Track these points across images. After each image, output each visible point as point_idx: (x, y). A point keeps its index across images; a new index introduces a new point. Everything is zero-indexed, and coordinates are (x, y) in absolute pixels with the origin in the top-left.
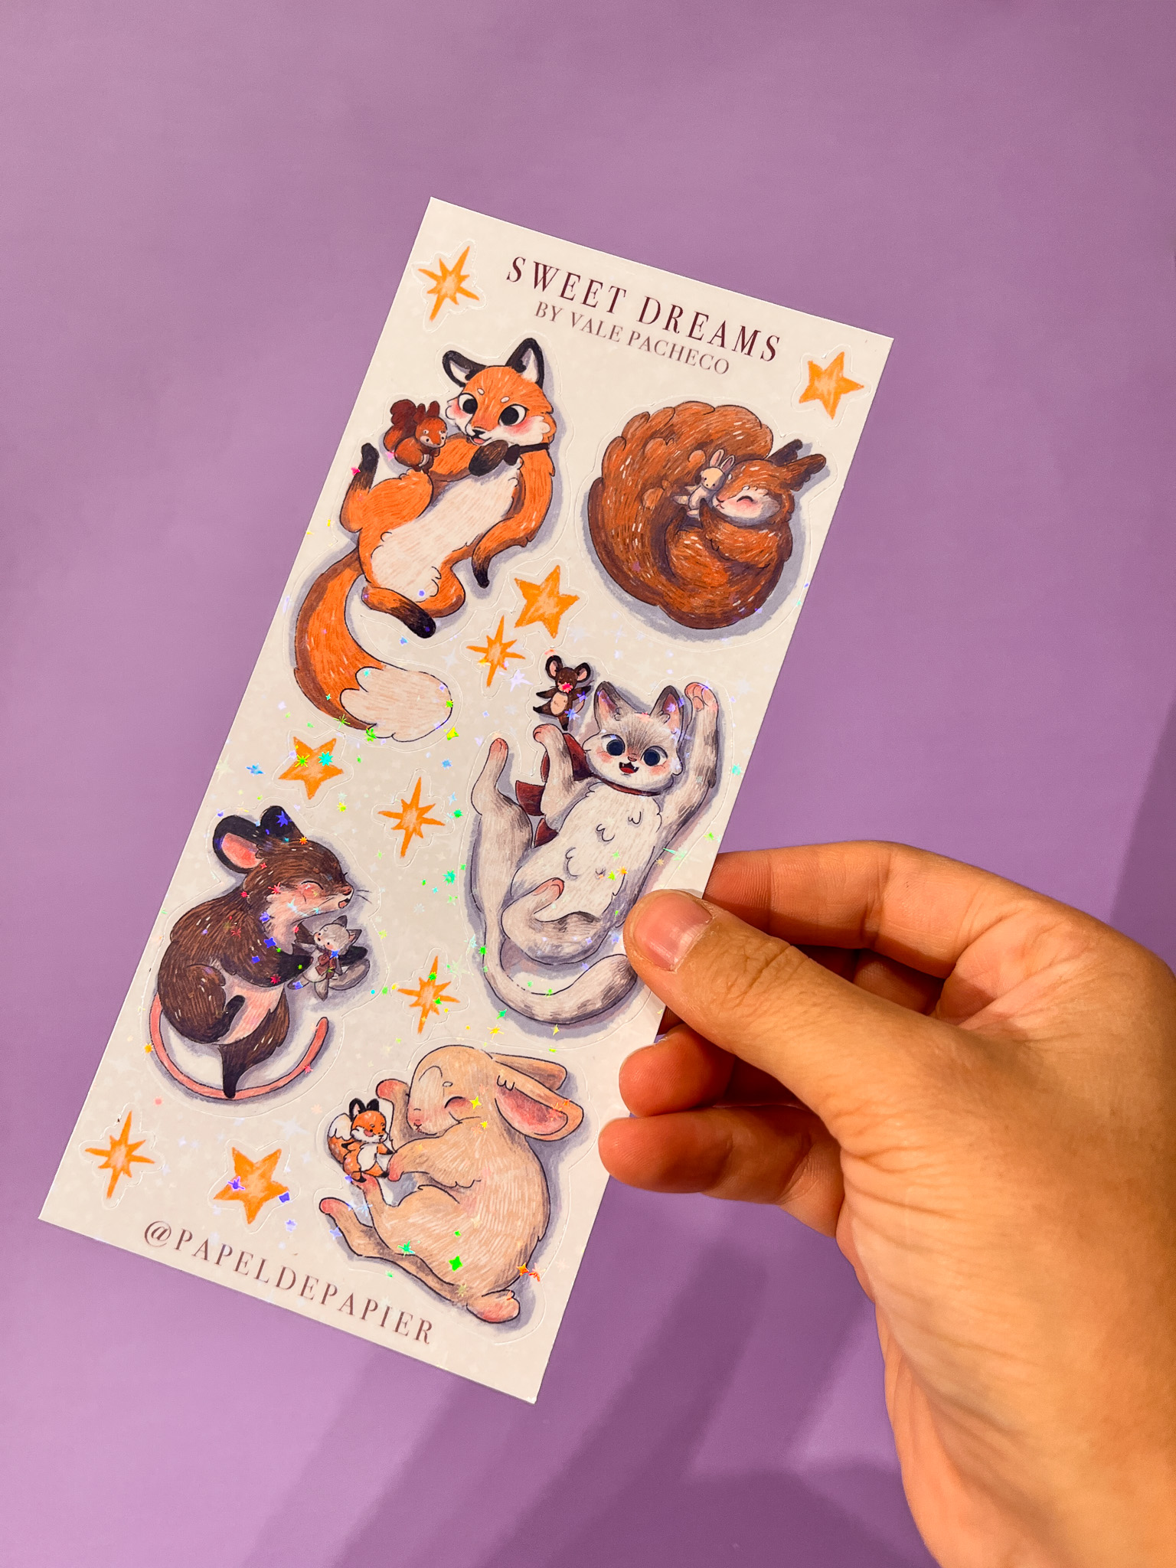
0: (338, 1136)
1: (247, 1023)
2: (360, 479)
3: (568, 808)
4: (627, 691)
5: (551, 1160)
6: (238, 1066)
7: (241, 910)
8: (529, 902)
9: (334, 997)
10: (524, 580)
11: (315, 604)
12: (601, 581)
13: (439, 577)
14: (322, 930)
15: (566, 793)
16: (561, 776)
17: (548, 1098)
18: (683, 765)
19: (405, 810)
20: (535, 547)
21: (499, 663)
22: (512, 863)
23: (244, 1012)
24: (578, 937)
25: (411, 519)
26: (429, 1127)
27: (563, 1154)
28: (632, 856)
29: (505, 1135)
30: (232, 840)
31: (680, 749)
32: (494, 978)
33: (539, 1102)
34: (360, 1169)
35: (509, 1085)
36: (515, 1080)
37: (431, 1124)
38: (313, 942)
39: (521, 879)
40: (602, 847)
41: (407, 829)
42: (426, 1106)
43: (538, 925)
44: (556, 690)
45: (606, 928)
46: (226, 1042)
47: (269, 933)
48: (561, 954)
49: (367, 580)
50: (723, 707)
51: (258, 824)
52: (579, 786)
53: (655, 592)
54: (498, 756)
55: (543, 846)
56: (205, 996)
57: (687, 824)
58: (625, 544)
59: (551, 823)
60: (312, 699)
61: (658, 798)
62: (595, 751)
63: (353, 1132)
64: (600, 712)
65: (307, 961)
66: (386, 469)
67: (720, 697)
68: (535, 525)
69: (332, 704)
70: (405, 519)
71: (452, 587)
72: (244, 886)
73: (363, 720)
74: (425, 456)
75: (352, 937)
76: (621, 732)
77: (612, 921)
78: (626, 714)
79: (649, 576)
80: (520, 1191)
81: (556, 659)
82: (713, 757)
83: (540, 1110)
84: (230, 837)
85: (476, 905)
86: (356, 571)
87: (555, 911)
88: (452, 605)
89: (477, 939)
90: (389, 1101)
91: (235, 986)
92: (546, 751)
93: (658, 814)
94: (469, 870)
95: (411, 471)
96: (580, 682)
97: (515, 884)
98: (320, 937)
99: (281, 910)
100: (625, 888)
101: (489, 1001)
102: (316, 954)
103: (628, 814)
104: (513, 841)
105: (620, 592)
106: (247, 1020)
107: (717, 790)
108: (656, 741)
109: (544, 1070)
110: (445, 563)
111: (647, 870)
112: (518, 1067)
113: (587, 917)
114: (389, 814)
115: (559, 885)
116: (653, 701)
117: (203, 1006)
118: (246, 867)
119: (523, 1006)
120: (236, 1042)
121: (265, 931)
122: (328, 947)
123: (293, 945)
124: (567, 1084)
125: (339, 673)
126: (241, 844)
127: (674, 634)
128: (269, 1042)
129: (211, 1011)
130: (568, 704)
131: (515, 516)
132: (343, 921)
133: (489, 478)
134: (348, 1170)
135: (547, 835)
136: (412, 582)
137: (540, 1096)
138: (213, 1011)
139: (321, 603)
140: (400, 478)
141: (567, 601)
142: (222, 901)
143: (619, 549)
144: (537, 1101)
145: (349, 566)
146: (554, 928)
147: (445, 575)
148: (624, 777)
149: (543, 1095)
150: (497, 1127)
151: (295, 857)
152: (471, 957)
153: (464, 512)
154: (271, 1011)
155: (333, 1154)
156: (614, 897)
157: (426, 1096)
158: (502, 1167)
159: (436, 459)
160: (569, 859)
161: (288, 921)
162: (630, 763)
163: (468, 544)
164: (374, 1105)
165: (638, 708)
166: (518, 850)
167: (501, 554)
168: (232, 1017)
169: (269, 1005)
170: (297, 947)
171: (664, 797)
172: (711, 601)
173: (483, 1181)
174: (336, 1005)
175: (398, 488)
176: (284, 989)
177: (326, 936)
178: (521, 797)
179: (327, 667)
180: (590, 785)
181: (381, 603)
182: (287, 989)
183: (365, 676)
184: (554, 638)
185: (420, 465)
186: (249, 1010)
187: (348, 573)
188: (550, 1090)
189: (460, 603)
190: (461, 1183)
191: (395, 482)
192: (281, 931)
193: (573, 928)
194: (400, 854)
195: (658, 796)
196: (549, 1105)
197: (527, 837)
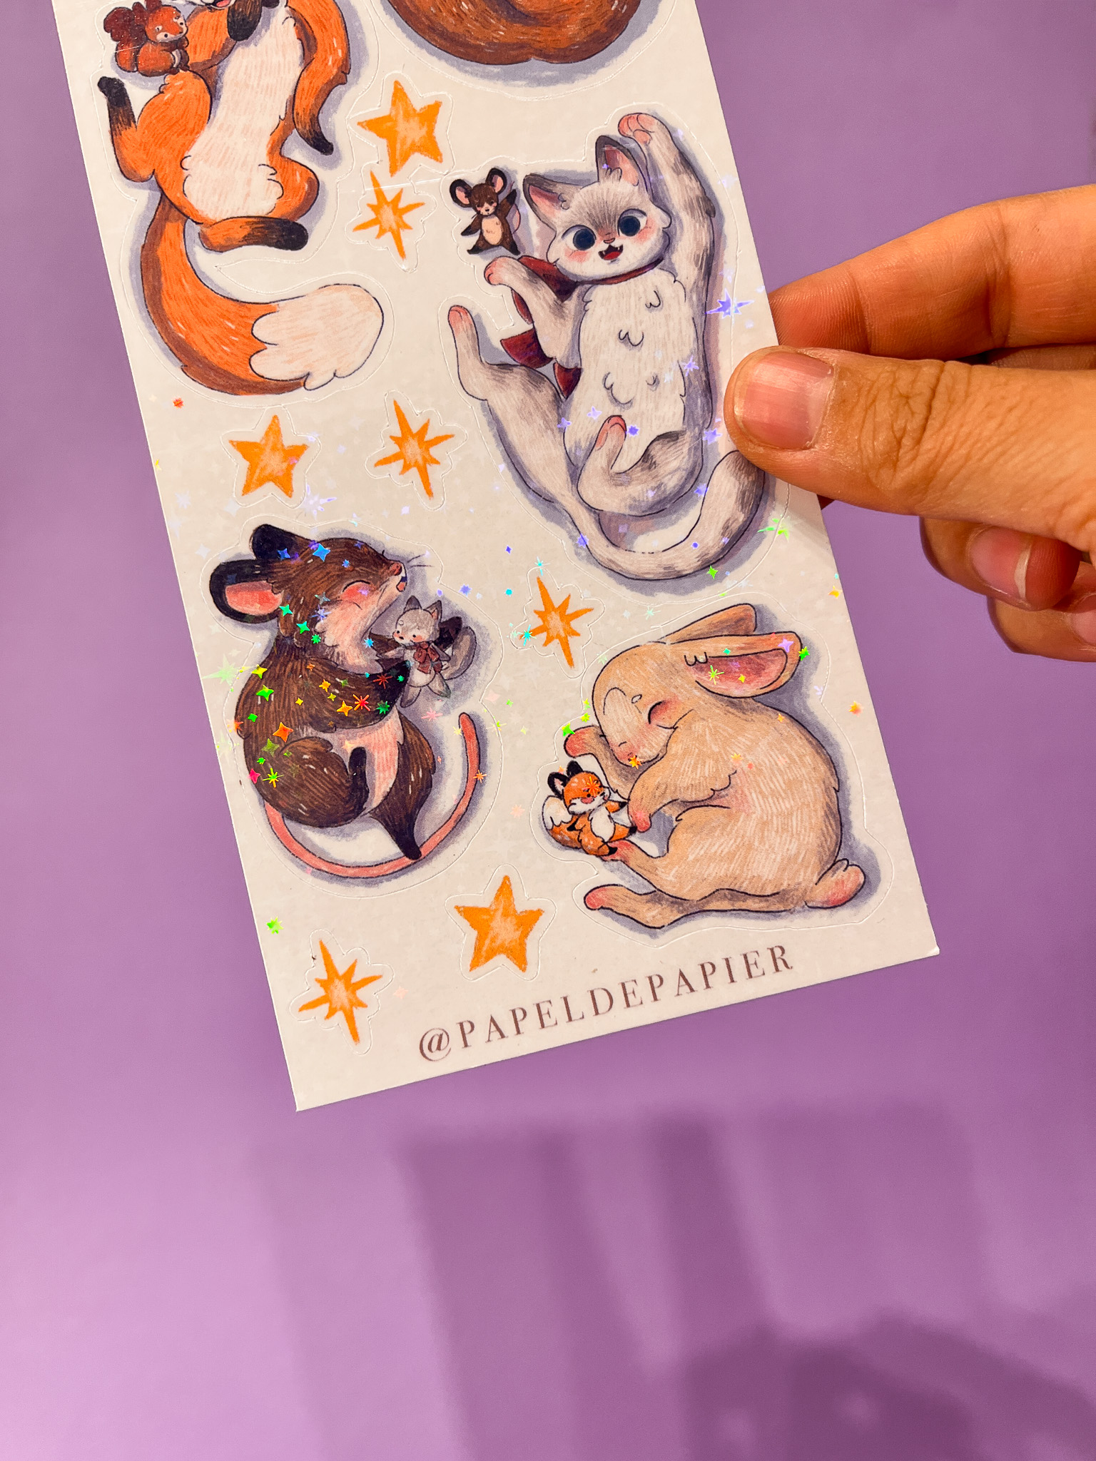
0: (557, 823)
1: (384, 770)
2: (117, 119)
3: (573, 336)
4: (556, 171)
5: (796, 704)
6: (404, 820)
7: (297, 658)
8: (598, 460)
9: (458, 687)
10: (368, 119)
11: (156, 284)
12: (454, 70)
13: (274, 172)
14: (398, 626)
15: (562, 320)
16: (545, 305)
17: (750, 645)
18: (667, 212)
19: (400, 446)
20: (358, 76)
21: (399, 226)
22: (552, 430)
23: (372, 763)
24: (674, 464)
25: (202, 128)
26: (647, 753)
27: (804, 690)
28: (676, 343)
29: (731, 710)
30: (236, 592)
31: (653, 198)
32: (613, 562)
33: (744, 655)
34: (603, 841)
35: (702, 658)
36: (704, 649)
37: (646, 749)
38: (397, 645)
39: (573, 443)
40: (638, 354)
41: (416, 464)
42: (629, 735)
43: (624, 477)
44: (480, 217)
45: (697, 435)
46: (375, 805)
47: (343, 664)
48: (668, 493)
49: (197, 223)
50: (670, 122)
51: (254, 558)
52: (571, 304)
53: (521, 46)
54: (464, 326)
55: (573, 392)
56: (320, 772)
57: (713, 272)
58: (454, 15)
59: (567, 362)
60: (224, 389)
61: (664, 265)
62: (563, 254)
63: (571, 809)
64: (542, 211)
65: (404, 669)
66: (139, 93)
67: (661, 114)
68: (343, 52)
69: (247, 381)
70: (195, 131)
71: (294, 174)
72: (282, 632)
73: (293, 377)
74: (174, 53)
75: (435, 614)
76: (580, 219)
77: (698, 425)
78: (572, 196)
79: (501, 33)
80: (784, 755)
81: (457, 184)
82: (694, 184)
83: (752, 662)
84: (232, 589)
85: (545, 500)
86: (178, 220)
87: (633, 449)
88: (308, 194)
89: (569, 532)
90: (586, 754)
91: (345, 743)
92: (512, 289)
93: (674, 282)
94: (512, 467)
95: (169, 78)
96: (500, 192)
97: (571, 451)
98: (400, 635)
99: (340, 632)
100: (690, 381)
101: (623, 588)
102: (409, 655)
103: (643, 301)
104: (538, 407)
105: (481, 69)
106: (381, 768)
107: (721, 216)
108: (623, 205)
109: (726, 621)
110: (271, 152)
111: (701, 347)
112: (699, 635)
113: (669, 437)
114: (386, 461)
115: (618, 422)
116: (592, 165)
117: (323, 784)
118: (271, 610)
119: (662, 570)
120: (386, 798)
121: (338, 665)
122: (416, 641)
123: (377, 661)
124: (762, 621)
125: (233, 343)
126: (249, 590)
127: (569, 79)
128: (421, 776)
129: (336, 784)
130: (503, 224)
131: (315, 56)
132: (413, 603)
133: (260, 34)
134: (592, 850)
135: (570, 378)
136: (248, 195)
137: (742, 648)
138: (339, 783)
139: (163, 279)
140: (161, 92)
141: (430, 114)
142: (268, 663)
143: (450, 23)
144: (741, 656)
145: (167, 219)
146: (642, 470)
147: (278, 167)
148: (612, 265)
149: (743, 645)
150: (717, 709)
151: (318, 568)
152: (575, 557)
153: (255, 86)
154: (401, 743)
155: (565, 844)
156: (684, 398)
157: (622, 723)
158: (749, 743)
159: (188, 49)
160: (610, 388)
161: (354, 639)
162: (610, 246)
163: (283, 117)
164: (574, 768)
165: (580, 181)
166: (550, 412)
167: (325, 105)
168: (363, 776)
169: (395, 738)
170: (383, 660)
171: (670, 259)
172: (585, 19)
173: (739, 770)
174: (465, 694)
175: (166, 104)
176: (399, 712)
177: (406, 630)
178: (517, 355)
179: (215, 345)
180: (582, 296)
181: (229, 239)
182: (402, 711)
183: (263, 329)
184: (441, 162)
185: (175, 66)
186: (376, 757)
187: (170, 229)
188: (748, 636)
189: (315, 186)
190: (717, 787)
191: (157, 101)
192: (355, 655)
193: (663, 458)
194: (427, 496)
195: (662, 263)
196: (756, 651)
197: (551, 393)
